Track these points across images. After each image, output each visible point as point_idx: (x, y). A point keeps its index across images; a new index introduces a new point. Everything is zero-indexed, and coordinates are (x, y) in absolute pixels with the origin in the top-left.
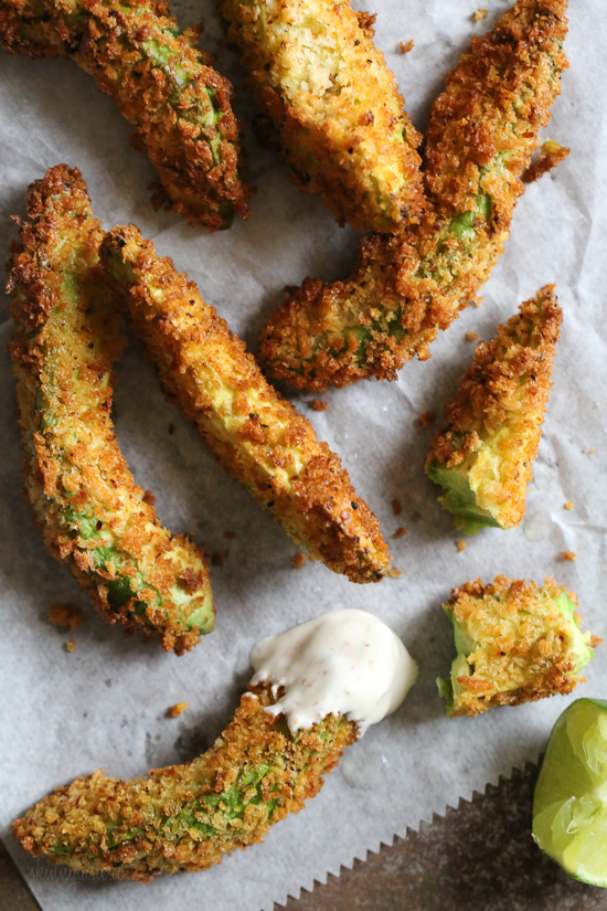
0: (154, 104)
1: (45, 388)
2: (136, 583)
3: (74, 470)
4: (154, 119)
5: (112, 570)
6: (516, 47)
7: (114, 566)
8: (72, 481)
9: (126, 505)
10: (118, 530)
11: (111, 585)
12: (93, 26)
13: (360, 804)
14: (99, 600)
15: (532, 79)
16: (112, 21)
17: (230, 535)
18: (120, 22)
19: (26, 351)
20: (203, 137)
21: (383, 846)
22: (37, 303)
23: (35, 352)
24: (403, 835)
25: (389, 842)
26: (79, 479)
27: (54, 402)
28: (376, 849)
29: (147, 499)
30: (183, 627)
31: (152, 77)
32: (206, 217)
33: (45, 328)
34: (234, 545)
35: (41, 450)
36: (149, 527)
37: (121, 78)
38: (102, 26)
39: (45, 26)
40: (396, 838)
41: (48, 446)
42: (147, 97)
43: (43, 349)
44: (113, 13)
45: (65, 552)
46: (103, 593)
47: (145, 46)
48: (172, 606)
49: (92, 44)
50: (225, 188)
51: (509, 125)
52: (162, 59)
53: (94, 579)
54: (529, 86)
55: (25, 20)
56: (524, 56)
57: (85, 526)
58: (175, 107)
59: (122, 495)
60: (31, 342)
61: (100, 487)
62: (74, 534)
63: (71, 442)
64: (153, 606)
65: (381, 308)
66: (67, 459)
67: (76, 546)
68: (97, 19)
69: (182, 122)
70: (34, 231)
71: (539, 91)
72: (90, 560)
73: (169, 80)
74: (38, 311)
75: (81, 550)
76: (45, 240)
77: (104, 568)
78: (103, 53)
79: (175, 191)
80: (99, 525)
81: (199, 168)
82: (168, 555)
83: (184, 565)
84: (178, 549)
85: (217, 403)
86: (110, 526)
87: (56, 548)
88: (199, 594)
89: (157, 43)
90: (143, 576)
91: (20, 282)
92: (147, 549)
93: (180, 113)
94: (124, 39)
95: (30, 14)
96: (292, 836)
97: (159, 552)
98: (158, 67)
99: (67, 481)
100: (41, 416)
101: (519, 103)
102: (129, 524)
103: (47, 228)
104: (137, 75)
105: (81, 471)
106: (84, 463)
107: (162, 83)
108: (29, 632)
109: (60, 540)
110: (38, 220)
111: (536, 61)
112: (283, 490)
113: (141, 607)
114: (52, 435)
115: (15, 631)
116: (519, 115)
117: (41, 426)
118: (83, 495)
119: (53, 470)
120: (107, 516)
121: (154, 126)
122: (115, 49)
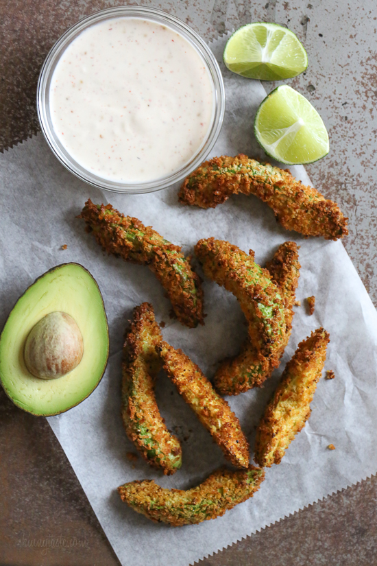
0: (175, 285)
1: (134, 381)
2: (158, 451)
3: (141, 411)
4: (174, 290)
5: (150, 447)
6: (282, 265)
7: (151, 445)
8: (140, 414)
9: (158, 424)
10: (154, 433)
11: (149, 452)
12: (156, 257)
13: (231, 526)
14: (144, 456)
15: (290, 276)
16: (163, 257)
17: (190, 431)
18: (166, 257)
19: (128, 367)
20: (191, 298)
21: (238, 541)
22: (134, 351)
23: (132, 368)
24: (245, 537)
25: (240, 540)
26: (142, 414)
27: (137, 387)
28: (236, 542)
29: (163, 421)
30: (172, 467)
31: (175, 276)
32: (189, 324)
33: (136, 361)
34: (192, 435)
35: (131, 403)
36: (164, 432)
37: (164, 275)
38: (160, 258)
39: (139, 255)
40: (243, 539)
41: (133, 402)
42: (173, 283)
43: (135, 368)
44: (164, 254)
45: (134, 439)
46: (145, 454)
47: (174, 265)
48: (169, 460)
49: (155, 263)
50: (197, 315)
51: (285, 294)
52: (180, 271)
53: (143, 449)
54: (289, 278)
55: (132, 252)
56: (286, 268)
57: (142, 430)
58: (182, 287)
59: (156, 420)
60: (130, 364)
61: (149, 417)
62: (138, 433)
63: (141, 401)
64: (162, 460)
65: (254, 365)
66: (139, 407)
67: (138, 437)
68: (158, 255)
69: (184, 292)
70: (136, 326)
71: (293, 279)
72: (143, 442)
73: (181, 278)
74: (134, 354)
75: (141, 439)
76: (139, 330)
77: (147, 446)
78: (159, 267)
79: (178, 313)
80: (147, 431)
81: (188, 308)
82: (169, 442)
83: (174, 446)
84: (172, 440)
85: (193, 402)
86: (151, 431)
87: (132, 437)
88: (178, 456)
89: (178, 264)
90: (161, 449)
91: (129, 344)
92: (163, 439)
93: (184, 289)
94: (167, 263)
95: (134, 250)
96: (206, 536)
97: (166, 441)
98: (178, 273)
99: (138, 415)
100: (132, 391)
101: (287, 285)
102: (157, 431)
103: (140, 326)
104: (170, 275)
105: (143, 412)
106: (145, 409)
107: (179, 279)
108: (119, 462)
109: (133, 434)
110: (137, 322)
111: (290, 269)
112: (214, 433)
113: (159, 460)
114: (135, 398)
115: (114, 461)
116: (288, 290)
117: (131, 394)
118: (143, 420)
119: (134, 410)
120: (151, 428)
121: (174, 292)
122: (163, 266)
